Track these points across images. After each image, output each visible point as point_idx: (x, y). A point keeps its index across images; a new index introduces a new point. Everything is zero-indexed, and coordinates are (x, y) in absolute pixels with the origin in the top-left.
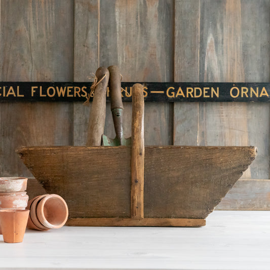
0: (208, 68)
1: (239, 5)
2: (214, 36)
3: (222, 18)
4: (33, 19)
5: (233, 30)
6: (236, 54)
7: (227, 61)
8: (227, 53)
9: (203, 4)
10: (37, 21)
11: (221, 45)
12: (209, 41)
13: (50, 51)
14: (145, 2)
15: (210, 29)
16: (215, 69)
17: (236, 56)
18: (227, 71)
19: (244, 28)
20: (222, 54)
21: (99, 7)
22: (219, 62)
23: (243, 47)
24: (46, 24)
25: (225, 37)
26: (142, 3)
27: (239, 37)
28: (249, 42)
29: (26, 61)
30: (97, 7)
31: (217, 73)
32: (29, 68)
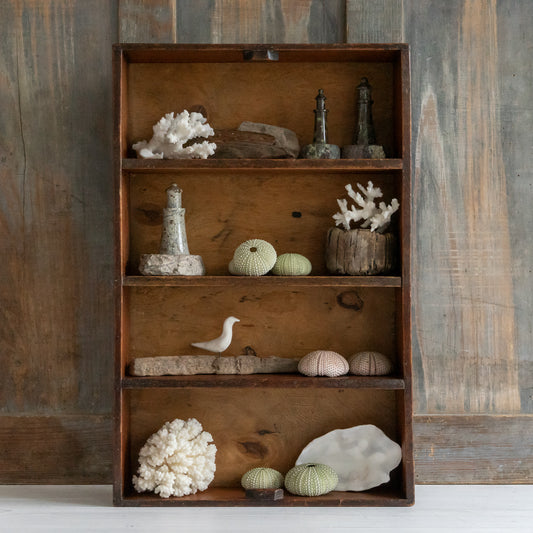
0: (422, 164)
1: (493, 17)
2: (435, 91)
3: (454, 50)
4: (26, 56)
5: (479, 76)
6: (486, 130)
7: (466, 145)
8: (465, 129)
9: (412, 19)
10: (35, 59)
11: (452, 110)
12: (424, 102)
13: (64, 128)
14: (278, 14)
15: (428, 76)
16: (439, 165)
17: (486, 135)
18: (466, 169)
19: (504, 71)
20: (456, 130)
21: (175, 25)
22: (449, 150)
23: (502, 114)
24: (55, 65)
25: (461, 92)
26: (273, 16)
27: (493, 93)
28: (516, 104)
29: (12, 150)
30: (171, 27)
31: (442, 174)
32: (17, 167)
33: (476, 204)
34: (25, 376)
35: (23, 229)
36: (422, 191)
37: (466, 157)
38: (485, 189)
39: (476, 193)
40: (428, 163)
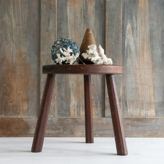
0: (127, 46)
1: (147, 4)
2: (131, 25)
3: (136, 13)
4: (14, 14)
5: (143, 20)
6: (145, 36)
7: (140, 40)
8: (139, 36)
9: (124, 4)
10: (16, 15)
11: (136, 30)
12: (128, 28)
13: (24, 35)
14: (86, 2)
15: (129, 21)
16: (132, 46)
17: (145, 38)
18: (140, 47)
19: (151, 19)
20: (137, 36)
21: (56, 5)
22: (135, 42)
23: (150, 31)
24: (22, 17)
25: (138, 25)
26: (85, 3)
27: (147, 25)
28: (154, 28)
29: (9, 41)
30: (55, 6)
31: (133, 48)
32: (11, 46)
33: (143, 57)
34: (13, 106)
35: (12, 63)
36: (127, 53)
37: (140, 44)
38: (145, 53)
39: (142, 54)
40: (129, 45)
